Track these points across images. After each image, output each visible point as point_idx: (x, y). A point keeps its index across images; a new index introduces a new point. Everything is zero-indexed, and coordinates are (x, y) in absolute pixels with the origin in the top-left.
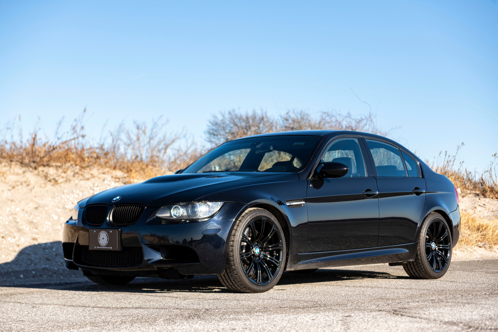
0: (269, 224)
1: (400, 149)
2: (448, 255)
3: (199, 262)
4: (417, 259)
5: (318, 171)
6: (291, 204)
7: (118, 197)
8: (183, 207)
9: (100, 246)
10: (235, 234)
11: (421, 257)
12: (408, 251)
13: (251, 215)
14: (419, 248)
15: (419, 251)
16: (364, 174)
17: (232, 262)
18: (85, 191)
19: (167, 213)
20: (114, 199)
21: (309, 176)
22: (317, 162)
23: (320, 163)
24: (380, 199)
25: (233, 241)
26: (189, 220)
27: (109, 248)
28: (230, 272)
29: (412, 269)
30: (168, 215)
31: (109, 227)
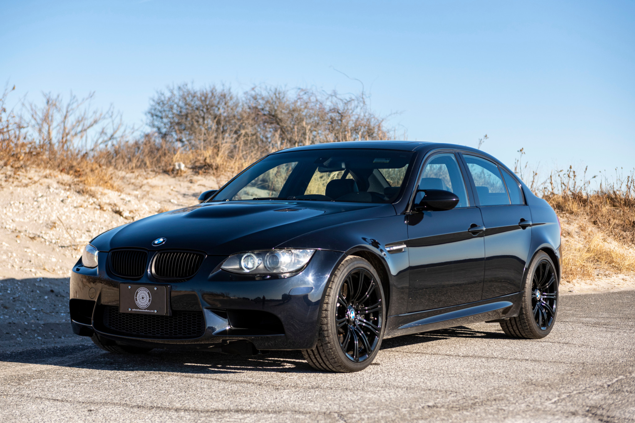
0: (368, 279)
1: (500, 166)
2: (554, 306)
3: (283, 332)
4: (521, 313)
5: (418, 201)
6: (392, 249)
9: (137, 307)
10: (329, 293)
11: (526, 311)
12: (512, 304)
13: (348, 267)
14: (525, 300)
15: (523, 304)
16: (466, 204)
17: (326, 333)
19: (235, 264)
20: (156, 242)
21: (406, 209)
22: (415, 189)
23: (418, 191)
24: (486, 237)
25: (327, 303)
26: (270, 274)
27: (153, 311)
28: (322, 346)
29: (512, 326)
30: (237, 267)
31: (152, 281)
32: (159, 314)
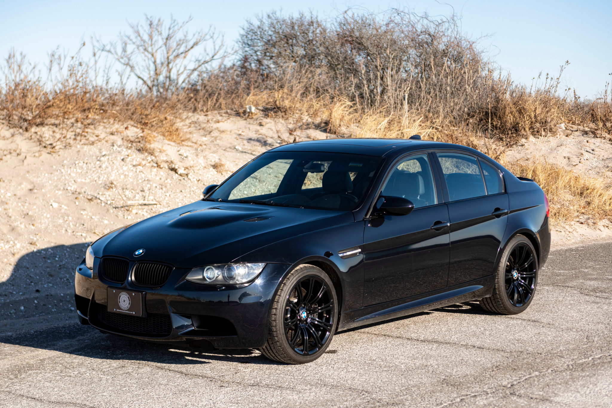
0: (318, 283)
1: (479, 159)
2: (533, 284)
3: (236, 334)
4: (494, 294)
5: (379, 206)
6: (345, 254)
7: (141, 251)
8: (217, 268)
9: (120, 309)
10: (278, 300)
11: (499, 291)
12: (482, 287)
13: (297, 276)
14: (498, 281)
15: (497, 285)
16: (434, 201)
17: (275, 333)
18: (90, 163)
19: (199, 275)
20: (137, 253)
21: (366, 215)
22: (377, 195)
23: (380, 196)
24: (451, 234)
25: (276, 309)
26: (224, 285)
27: (132, 312)
28: (272, 343)
29: (488, 304)
30: (201, 277)
31: (131, 288)
32: (136, 315)
